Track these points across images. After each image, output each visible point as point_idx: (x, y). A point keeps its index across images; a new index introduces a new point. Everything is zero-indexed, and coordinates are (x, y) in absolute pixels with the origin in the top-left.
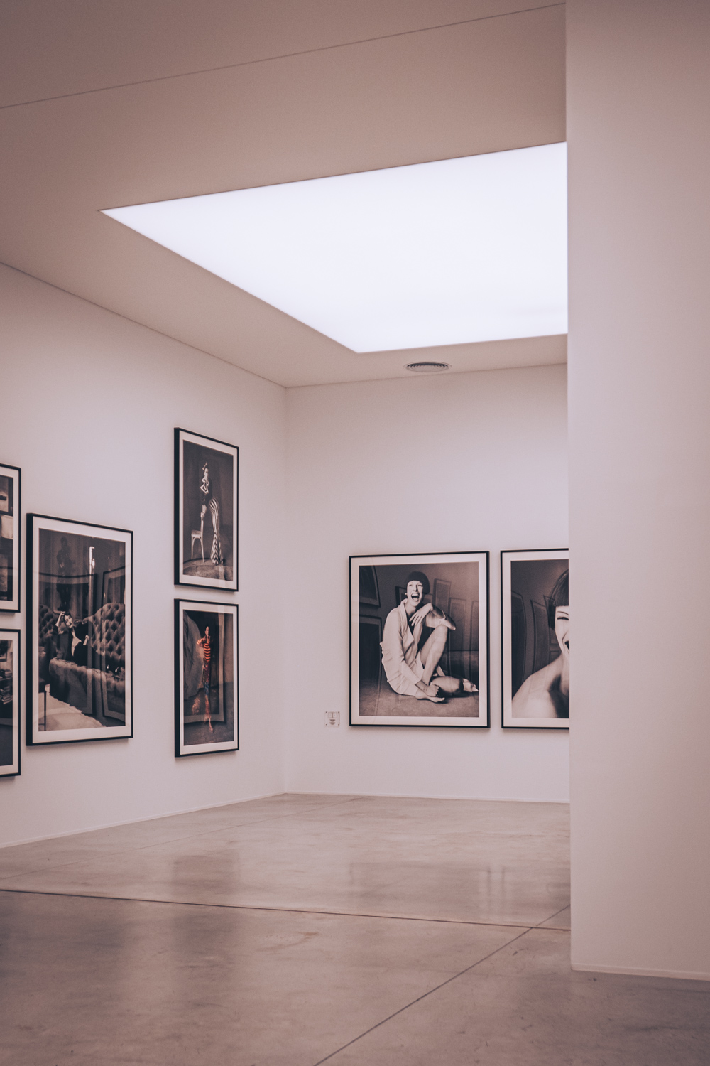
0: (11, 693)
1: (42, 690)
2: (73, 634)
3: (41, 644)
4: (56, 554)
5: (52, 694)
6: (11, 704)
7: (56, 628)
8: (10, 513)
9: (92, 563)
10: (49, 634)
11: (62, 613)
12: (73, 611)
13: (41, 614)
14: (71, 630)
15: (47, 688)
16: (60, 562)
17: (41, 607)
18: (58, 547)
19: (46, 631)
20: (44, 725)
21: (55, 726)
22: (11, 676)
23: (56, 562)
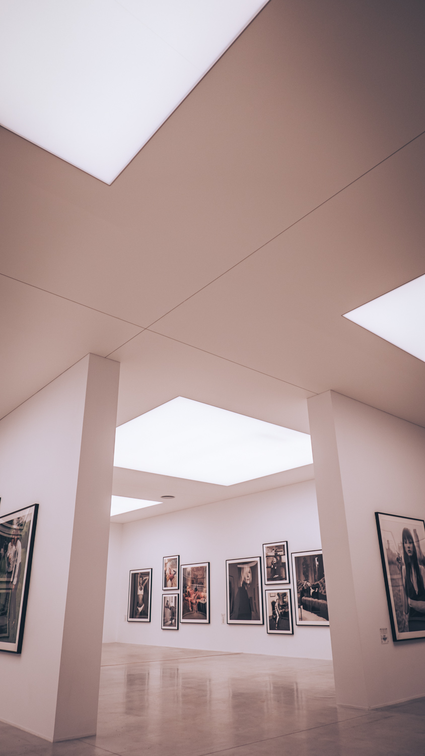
0: (288, 608)
1: (299, 607)
2: (311, 588)
3: (298, 593)
4: (302, 563)
5: (303, 608)
6: (288, 612)
7: (304, 587)
8: (284, 555)
9: (317, 563)
10: (301, 589)
11: (306, 582)
12: (310, 580)
13: (297, 583)
14: (309, 587)
15: (302, 607)
16: (303, 565)
17: (297, 581)
18: (302, 561)
19: (300, 588)
20: (301, 619)
21: (305, 619)
22: (288, 603)
23: (302, 566)
